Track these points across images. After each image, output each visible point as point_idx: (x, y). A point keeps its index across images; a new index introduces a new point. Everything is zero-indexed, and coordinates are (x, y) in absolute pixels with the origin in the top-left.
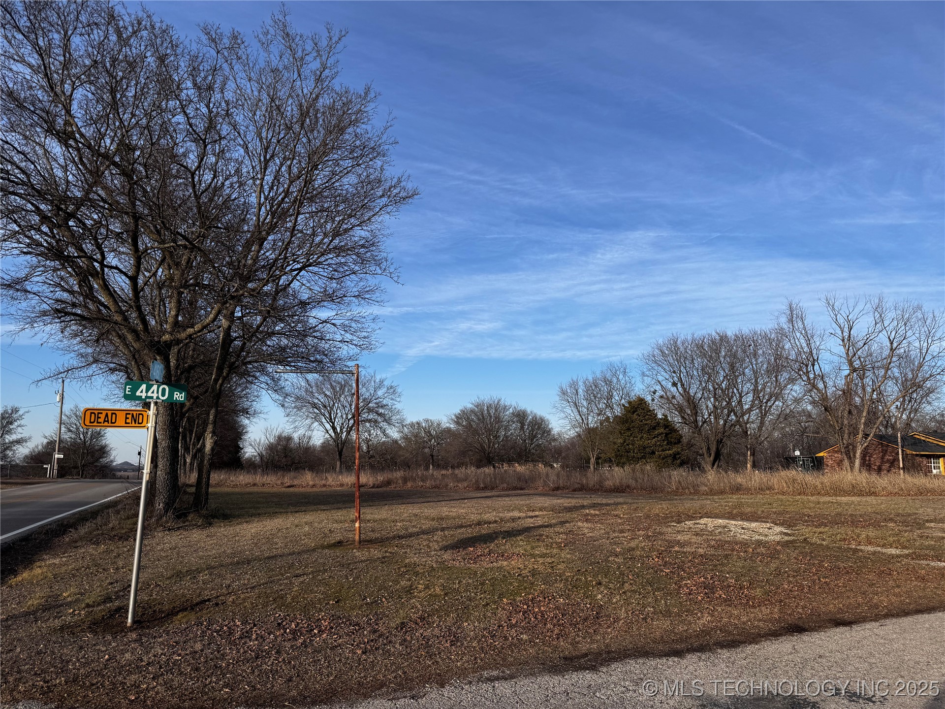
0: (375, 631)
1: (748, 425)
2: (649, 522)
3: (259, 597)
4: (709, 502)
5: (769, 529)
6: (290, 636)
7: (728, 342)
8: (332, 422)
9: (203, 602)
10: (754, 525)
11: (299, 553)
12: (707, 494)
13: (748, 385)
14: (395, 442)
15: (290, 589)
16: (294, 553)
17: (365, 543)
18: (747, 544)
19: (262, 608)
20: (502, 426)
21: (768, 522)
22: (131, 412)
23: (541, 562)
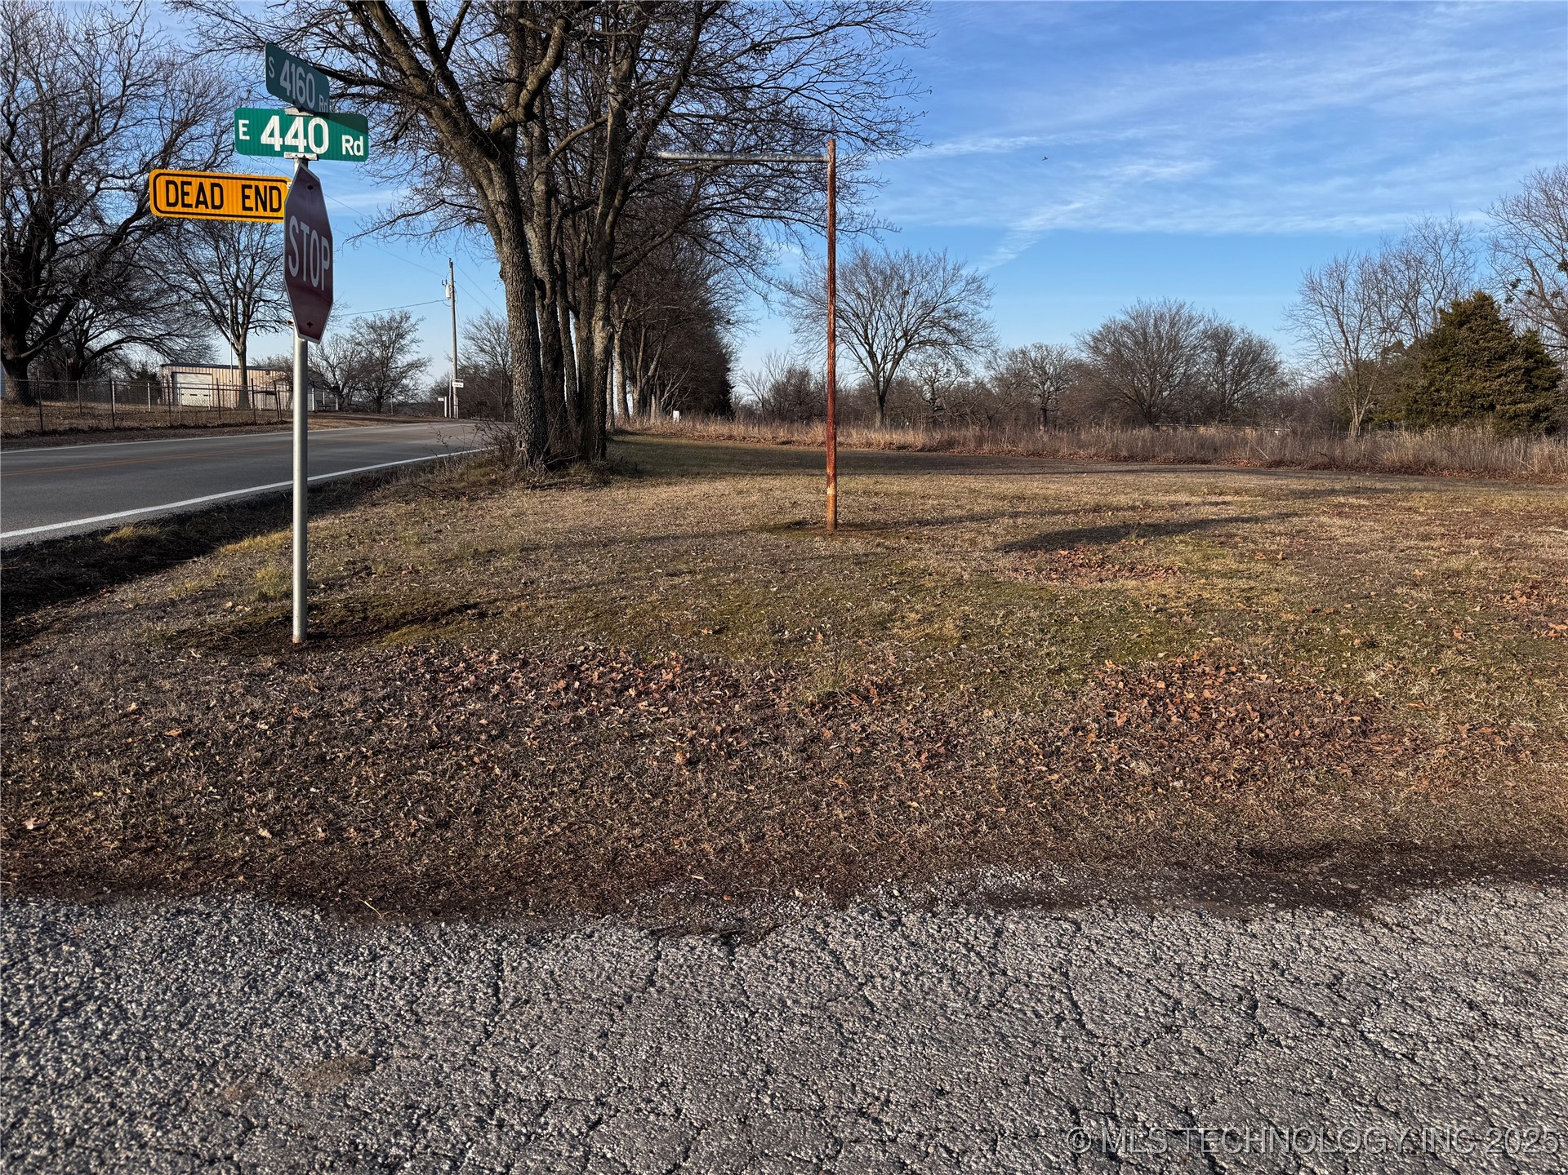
2: (1490, 522)
3: (572, 608)
6: (571, 698)
8: (868, 342)
9: (463, 608)
11: (713, 535)
14: (980, 384)
15: (641, 597)
16: (702, 535)
19: (563, 631)
20: (1181, 356)
23: (1221, 586)
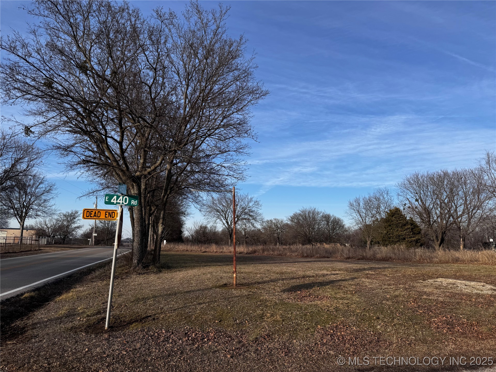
0: (240, 342)
1: (461, 224)
2: (405, 279)
3: (177, 316)
4: (440, 268)
5: (483, 286)
6: (191, 342)
7: (449, 176)
8: (226, 219)
9: (147, 317)
10: (473, 283)
11: (203, 290)
12: (438, 263)
13: (461, 201)
14: (259, 230)
15: (194, 312)
16: (200, 290)
17: (239, 285)
18: (470, 296)
19: (178, 323)
20: (316, 223)
21: (481, 282)
22: (108, 211)
23: (341, 302)
